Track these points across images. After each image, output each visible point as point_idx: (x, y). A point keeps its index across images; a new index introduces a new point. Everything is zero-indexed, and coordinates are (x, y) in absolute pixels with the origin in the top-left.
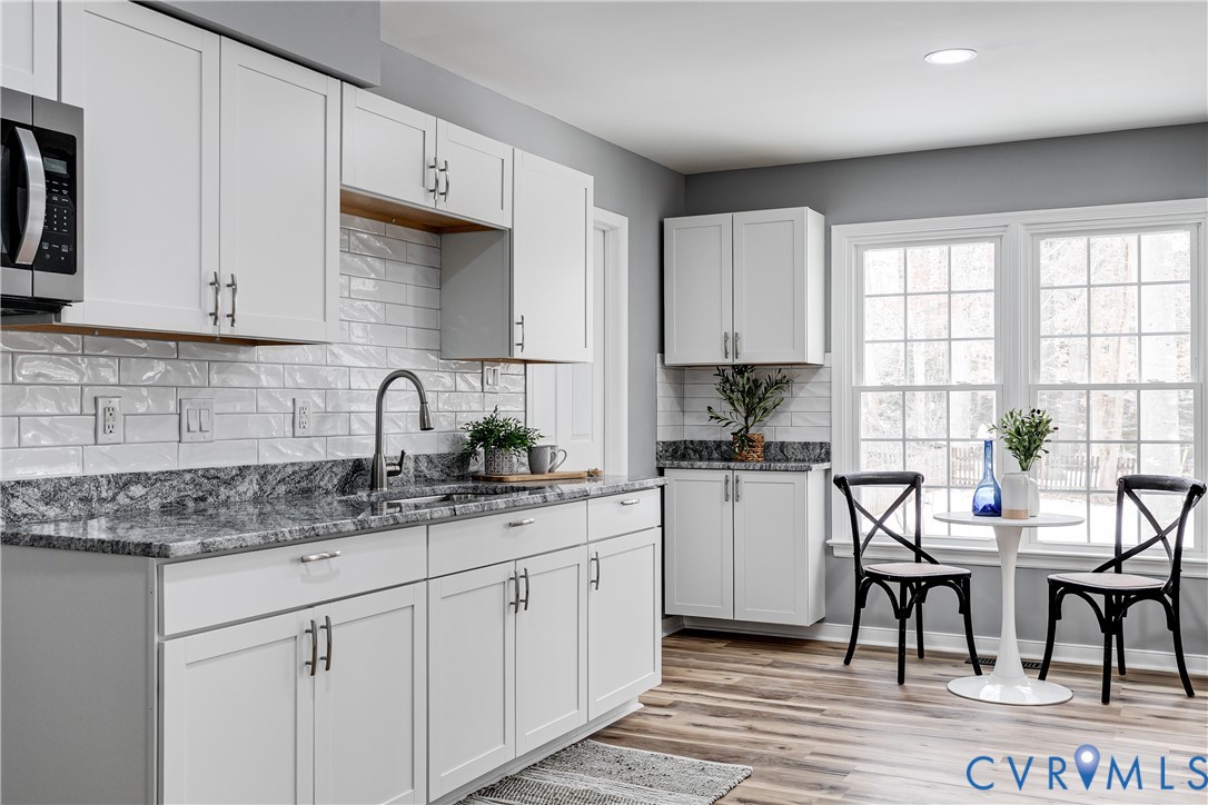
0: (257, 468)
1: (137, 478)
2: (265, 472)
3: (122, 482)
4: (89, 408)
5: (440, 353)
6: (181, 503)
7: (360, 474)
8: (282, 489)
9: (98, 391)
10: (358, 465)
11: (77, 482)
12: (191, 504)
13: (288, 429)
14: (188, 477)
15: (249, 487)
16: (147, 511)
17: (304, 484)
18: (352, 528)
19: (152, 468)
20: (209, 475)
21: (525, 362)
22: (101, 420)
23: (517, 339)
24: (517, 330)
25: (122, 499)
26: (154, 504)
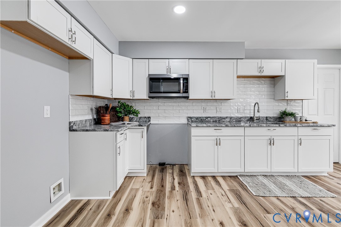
0: (229, 117)
1: (209, 117)
2: (231, 118)
3: (207, 118)
4: (203, 108)
5: (274, 99)
6: (216, 121)
7: (251, 119)
8: (234, 120)
9: (204, 106)
10: (251, 118)
11: (201, 117)
12: (218, 121)
13: (237, 112)
14: (217, 118)
15: (228, 120)
16: (211, 121)
17: (239, 120)
18: (225, 126)
19: (211, 116)
20: (220, 117)
21: (287, 100)
22: (205, 110)
23: (286, 95)
24: (286, 94)
25: (207, 120)
26: (212, 121)
